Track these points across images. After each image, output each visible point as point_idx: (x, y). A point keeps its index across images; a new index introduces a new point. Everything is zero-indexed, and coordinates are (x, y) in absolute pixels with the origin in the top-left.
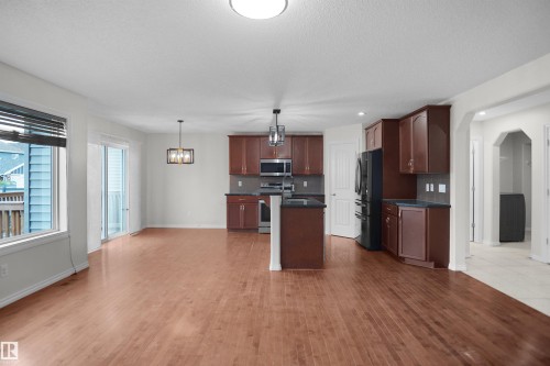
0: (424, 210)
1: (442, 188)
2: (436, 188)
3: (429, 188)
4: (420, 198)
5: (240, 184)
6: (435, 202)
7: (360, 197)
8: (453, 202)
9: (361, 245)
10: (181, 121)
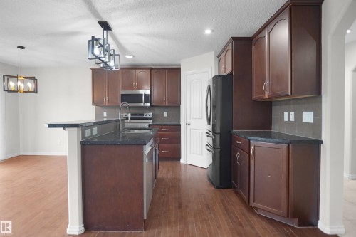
0: (285, 146)
1: (308, 117)
2: (299, 117)
3: (289, 116)
4: (276, 128)
5: (105, 114)
6: (297, 133)
7: (210, 128)
8: (325, 137)
9: (211, 182)
10: (21, 48)
